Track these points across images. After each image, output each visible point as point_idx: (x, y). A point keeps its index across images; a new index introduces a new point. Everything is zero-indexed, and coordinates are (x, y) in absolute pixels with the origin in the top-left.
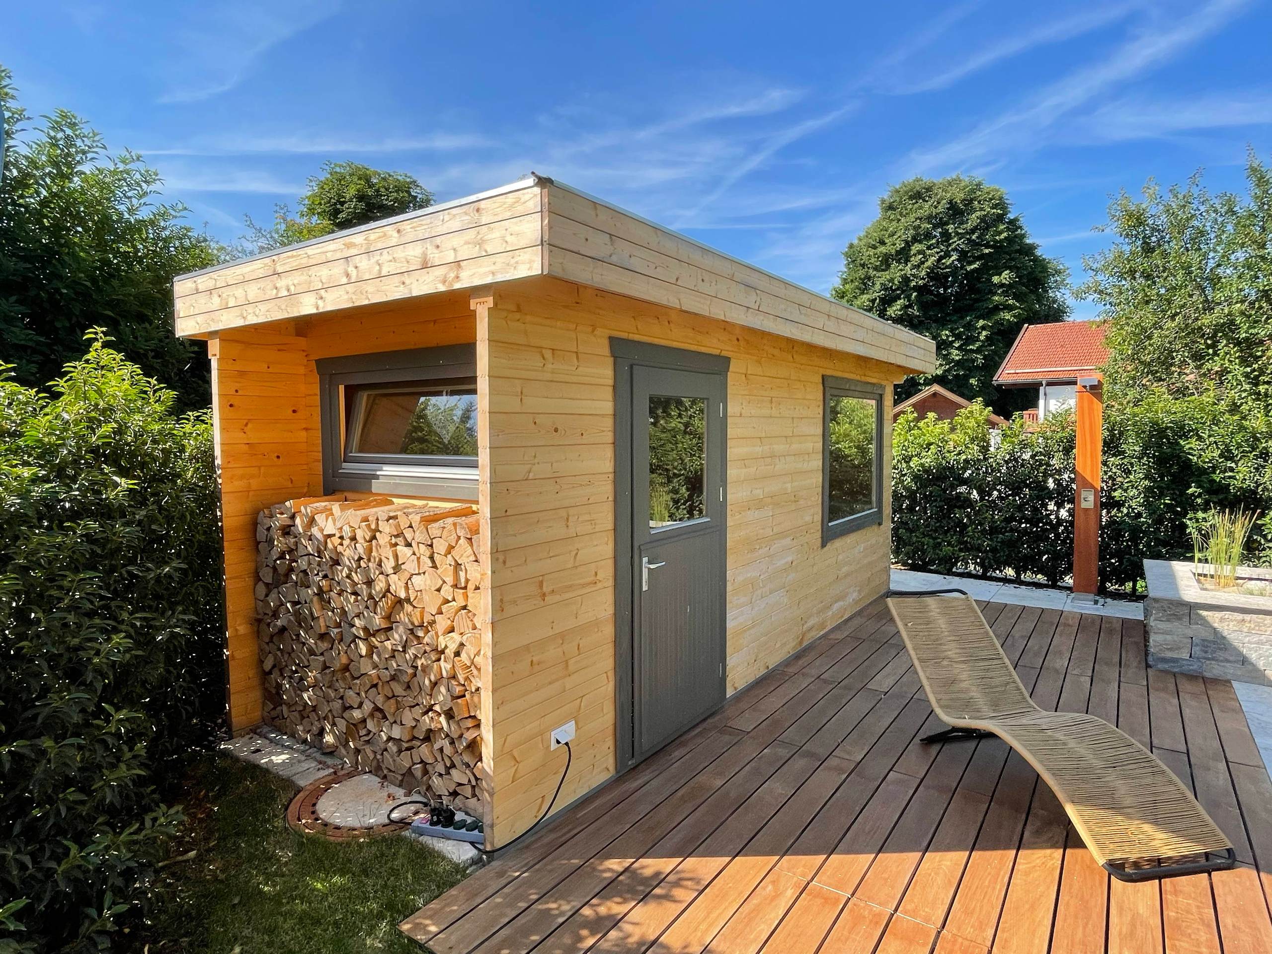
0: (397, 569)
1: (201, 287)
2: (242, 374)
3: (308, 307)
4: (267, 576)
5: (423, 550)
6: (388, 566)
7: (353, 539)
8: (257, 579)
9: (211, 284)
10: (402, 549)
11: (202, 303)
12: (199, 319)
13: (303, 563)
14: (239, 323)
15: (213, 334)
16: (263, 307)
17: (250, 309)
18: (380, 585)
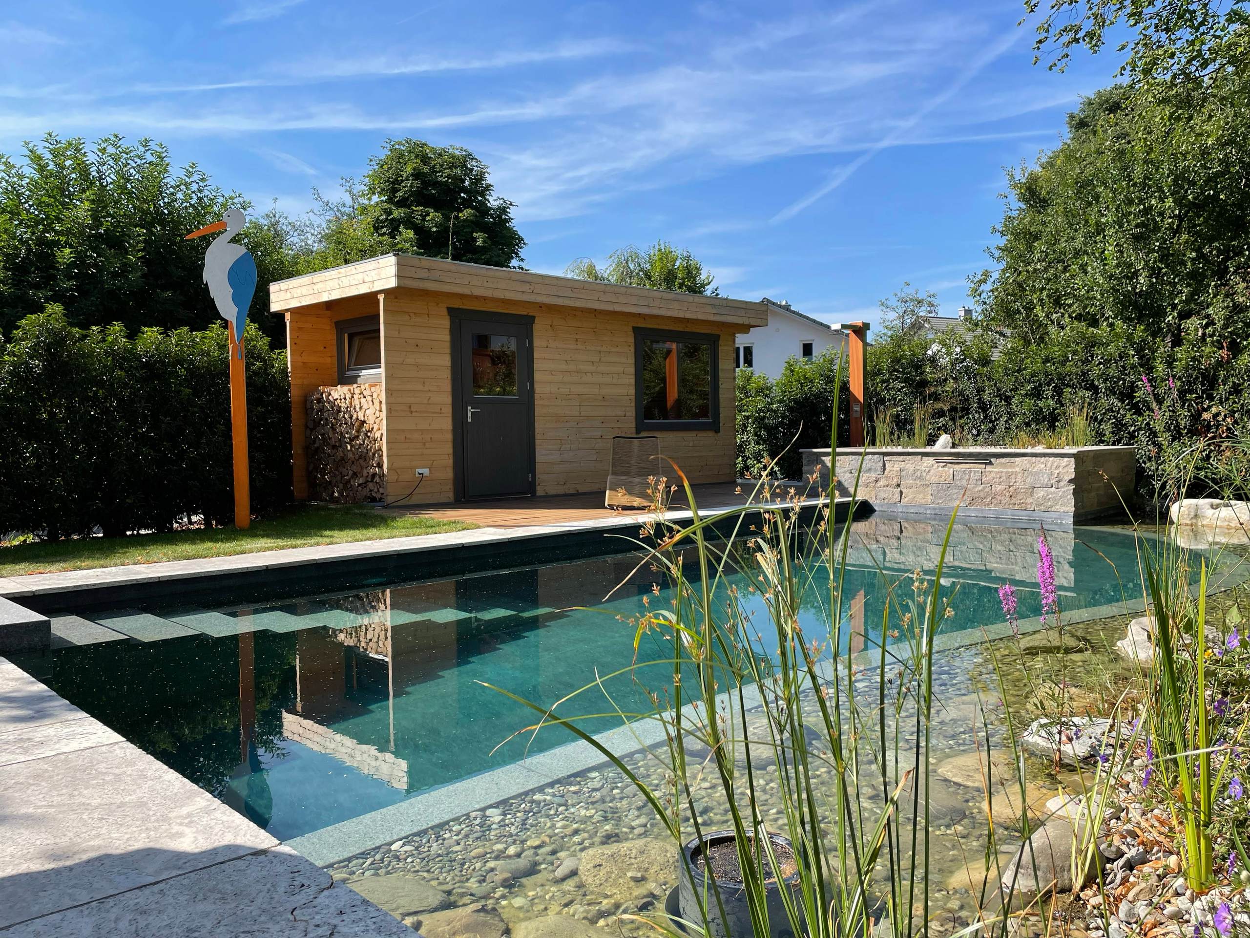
0: (361, 408)
1: (282, 289)
2: (300, 329)
3: (325, 298)
4: (311, 425)
5: (369, 398)
6: (358, 409)
7: (345, 399)
8: (306, 427)
9: (286, 287)
10: (363, 400)
11: (283, 295)
12: (281, 303)
13: (326, 414)
14: (298, 305)
15: (287, 310)
16: (308, 298)
17: (303, 298)
18: (355, 417)
